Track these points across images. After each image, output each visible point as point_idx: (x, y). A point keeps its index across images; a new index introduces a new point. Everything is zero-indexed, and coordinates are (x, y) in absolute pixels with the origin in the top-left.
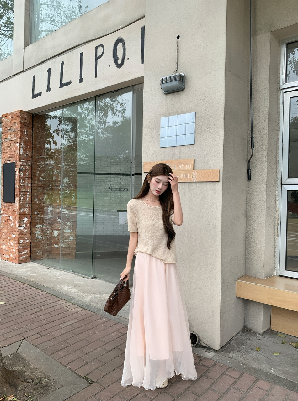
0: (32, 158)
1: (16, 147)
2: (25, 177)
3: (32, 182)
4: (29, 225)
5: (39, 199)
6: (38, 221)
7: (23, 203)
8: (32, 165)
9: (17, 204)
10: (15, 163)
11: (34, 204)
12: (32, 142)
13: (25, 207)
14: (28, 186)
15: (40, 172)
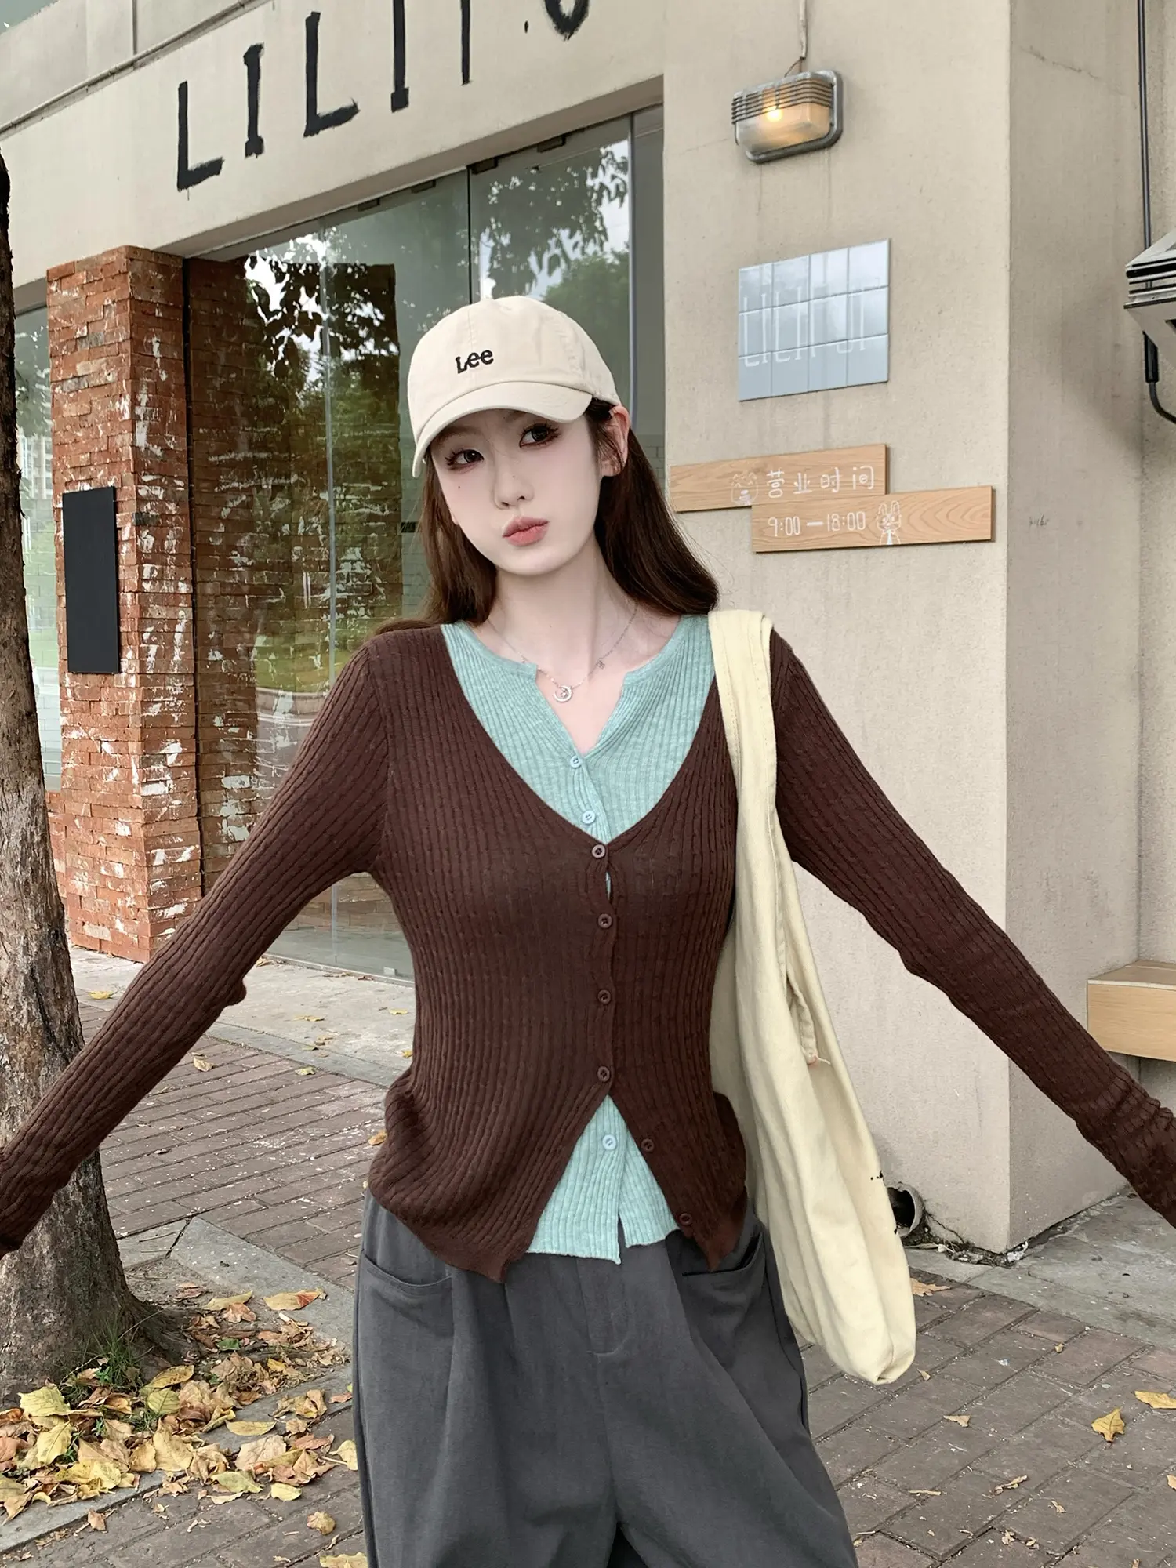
0: (189, 462)
1: (114, 416)
2: (163, 553)
3: (194, 575)
4: (187, 776)
5: (230, 654)
6: (228, 756)
7: (161, 676)
8: (190, 495)
9: (133, 681)
10: (114, 489)
11: (206, 677)
12: (188, 391)
13: (167, 694)
14: (177, 594)
15: (230, 529)
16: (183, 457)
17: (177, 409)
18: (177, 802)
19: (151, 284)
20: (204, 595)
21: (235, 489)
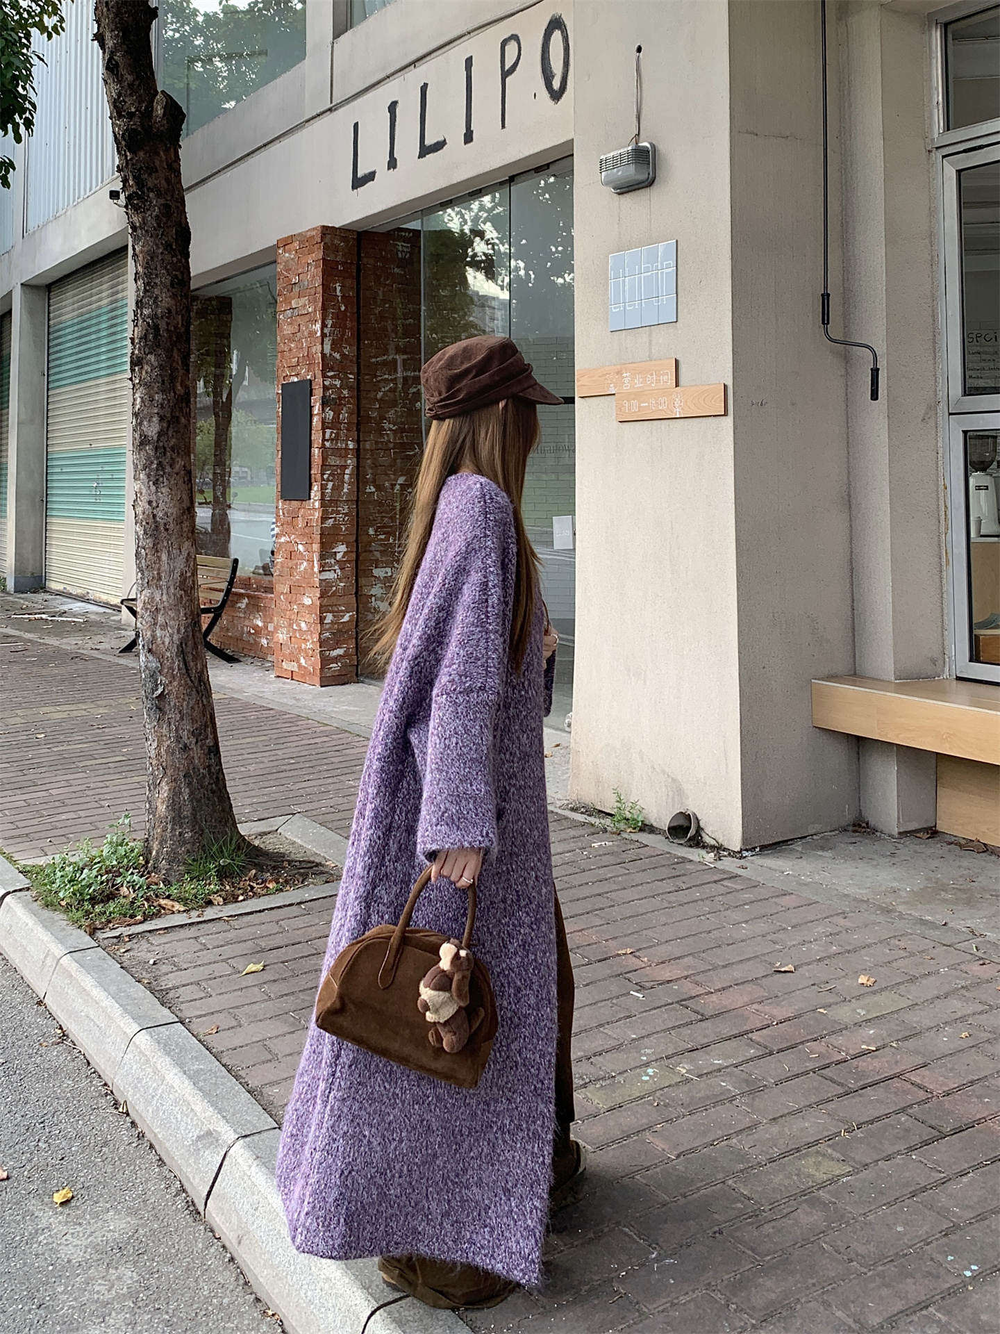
0: (358, 363)
1: (312, 334)
2: (339, 422)
3: (358, 436)
4: (350, 567)
5: (380, 488)
7: (334, 501)
8: (358, 384)
9: (317, 504)
10: (310, 381)
11: (365, 502)
12: (359, 318)
14: (347, 449)
15: (382, 406)
16: (354, 359)
17: (351, 329)
18: (342, 584)
19: (336, 249)
20: (364, 450)
21: (386, 379)
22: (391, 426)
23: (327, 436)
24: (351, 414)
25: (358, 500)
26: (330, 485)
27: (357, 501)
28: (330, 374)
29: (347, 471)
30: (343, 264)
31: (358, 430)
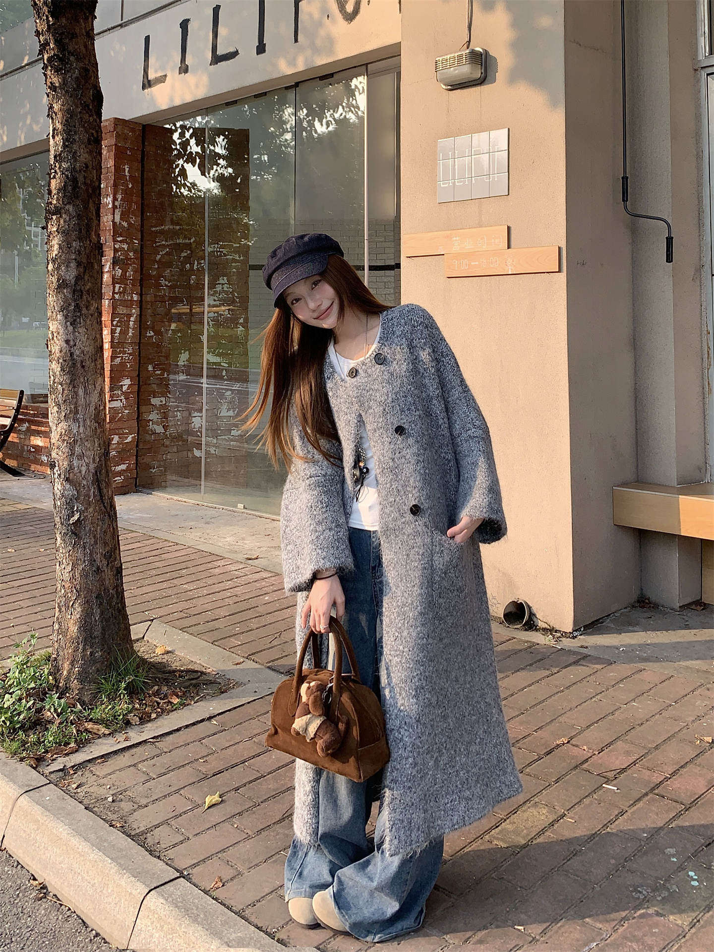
0: (141, 231)
1: (103, 206)
2: (125, 279)
3: (141, 291)
4: (133, 398)
5: (158, 333)
6: (155, 387)
7: (122, 343)
8: (141, 248)
9: (107, 346)
11: (145, 344)
12: (142, 194)
14: (132, 300)
15: (160, 266)
16: (139, 227)
17: (136, 203)
18: (127, 412)
19: (126, 139)
20: (146, 302)
21: (164, 245)
22: (167, 283)
23: (116, 290)
24: (135, 272)
25: (141, 342)
26: (118, 329)
27: (139, 343)
28: (119, 239)
29: (132, 319)
30: (131, 150)
31: (141, 286)
